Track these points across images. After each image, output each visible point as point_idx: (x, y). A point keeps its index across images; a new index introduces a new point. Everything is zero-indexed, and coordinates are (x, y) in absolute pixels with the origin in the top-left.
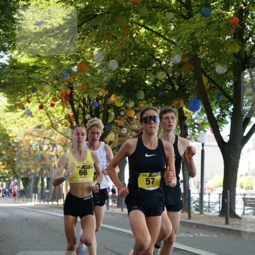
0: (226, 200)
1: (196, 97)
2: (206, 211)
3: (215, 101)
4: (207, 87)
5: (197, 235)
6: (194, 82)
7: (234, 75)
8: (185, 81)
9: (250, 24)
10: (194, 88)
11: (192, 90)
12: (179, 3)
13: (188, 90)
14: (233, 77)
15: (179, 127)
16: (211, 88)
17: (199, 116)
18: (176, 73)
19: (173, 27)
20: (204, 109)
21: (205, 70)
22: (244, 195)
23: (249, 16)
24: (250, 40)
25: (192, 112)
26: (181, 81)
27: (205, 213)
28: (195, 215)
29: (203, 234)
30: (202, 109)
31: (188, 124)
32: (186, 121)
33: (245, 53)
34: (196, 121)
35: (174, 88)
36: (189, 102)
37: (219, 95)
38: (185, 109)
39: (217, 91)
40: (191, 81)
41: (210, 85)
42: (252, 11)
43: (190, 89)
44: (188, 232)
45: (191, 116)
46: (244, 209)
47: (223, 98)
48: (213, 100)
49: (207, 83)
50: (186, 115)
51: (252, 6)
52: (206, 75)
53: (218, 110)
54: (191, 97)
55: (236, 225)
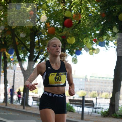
0: (24, 98)
1: (12, 48)
2: (15, 103)
3: (21, 50)
4: (17, 44)
5: (9, 114)
6: (11, 40)
7: (31, 38)
8: (7, 40)
9: (39, 15)
10: (11, 43)
11: (10, 44)
12: (6, 2)
13: (8, 44)
14: (30, 39)
15: (3, 62)
16: (19, 44)
17: (13, 57)
18: (3, 36)
19: (2, 13)
20: (16, 54)
21: (17, 35)
22: (33, 96)
23: (38, 11)
24: (39, 22)
25: (10, 55)
26: (5, 40)
27: (14, 104)
28: (9, 104)
29: (12, 113)
30: (15, 54)
31: (8, 61)
32: (7, 59)
33: (36, 28)
34: (11, 59)
35: (2, 43)
36: (9, 50)
37: (23, 48)
38: (7, 53)
39: (22, 46)
40: (10, 40)
41: (19, 43)
42: (40, 9)
43: (9, 43)
44: (5, 112)
45: (10, 57)
46: (33, 103)
47: (25, 49)
48: (20, 50)
49: (18, 42)
50: (7, 56)
51: (40, 7)
52: (17, 37)
53: (22, 55)
54: (10, 48)
55: (28, 109)
